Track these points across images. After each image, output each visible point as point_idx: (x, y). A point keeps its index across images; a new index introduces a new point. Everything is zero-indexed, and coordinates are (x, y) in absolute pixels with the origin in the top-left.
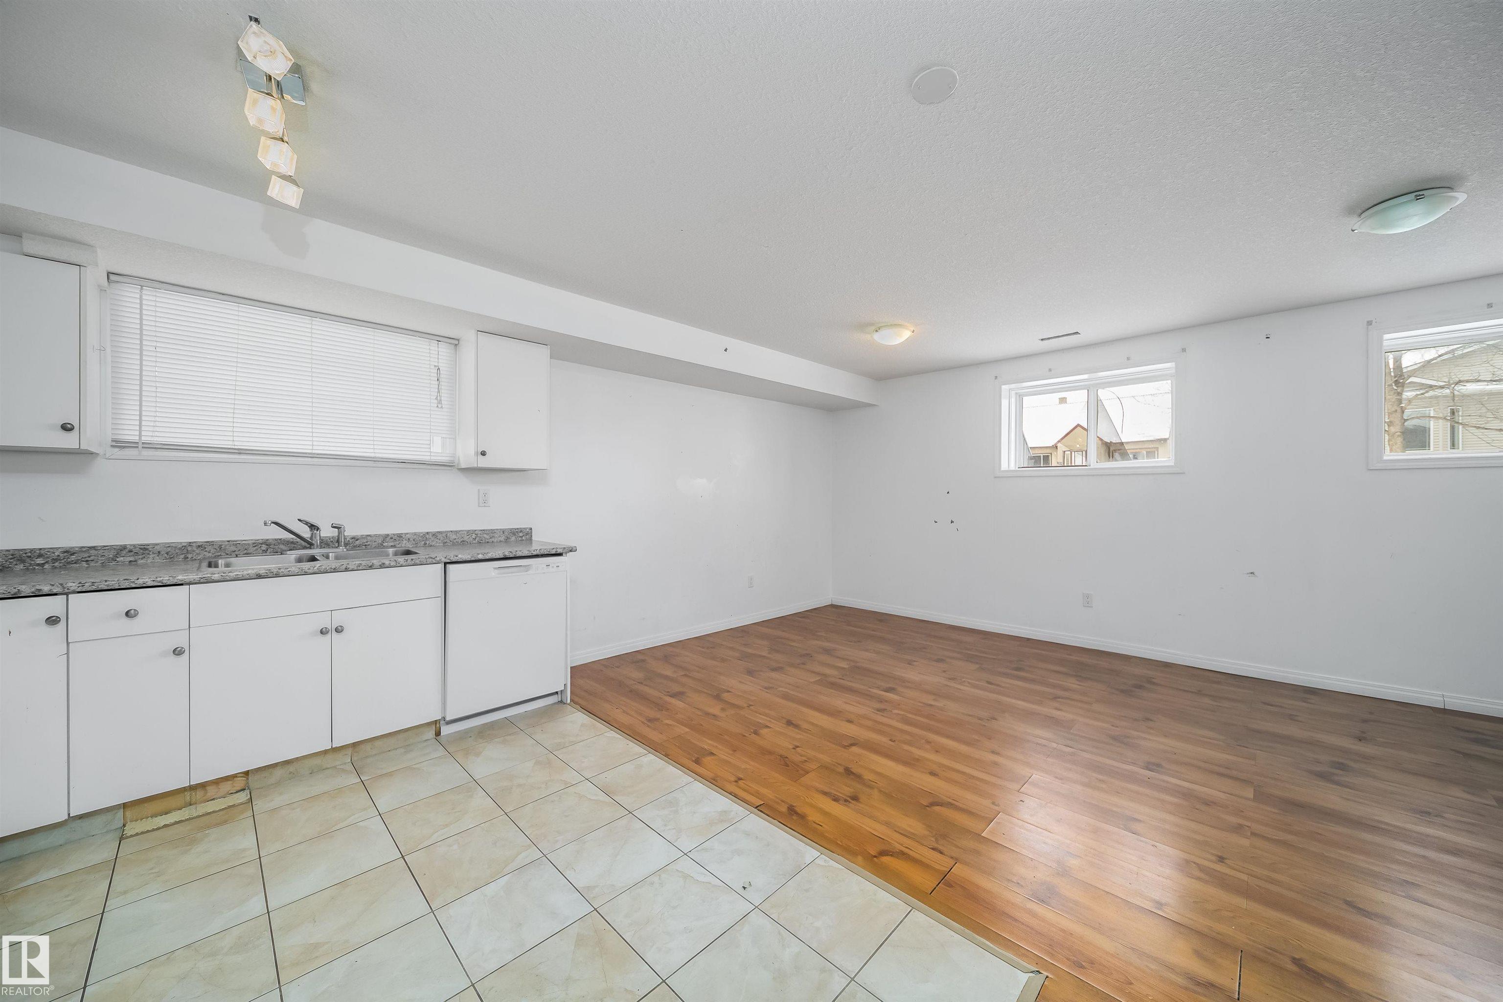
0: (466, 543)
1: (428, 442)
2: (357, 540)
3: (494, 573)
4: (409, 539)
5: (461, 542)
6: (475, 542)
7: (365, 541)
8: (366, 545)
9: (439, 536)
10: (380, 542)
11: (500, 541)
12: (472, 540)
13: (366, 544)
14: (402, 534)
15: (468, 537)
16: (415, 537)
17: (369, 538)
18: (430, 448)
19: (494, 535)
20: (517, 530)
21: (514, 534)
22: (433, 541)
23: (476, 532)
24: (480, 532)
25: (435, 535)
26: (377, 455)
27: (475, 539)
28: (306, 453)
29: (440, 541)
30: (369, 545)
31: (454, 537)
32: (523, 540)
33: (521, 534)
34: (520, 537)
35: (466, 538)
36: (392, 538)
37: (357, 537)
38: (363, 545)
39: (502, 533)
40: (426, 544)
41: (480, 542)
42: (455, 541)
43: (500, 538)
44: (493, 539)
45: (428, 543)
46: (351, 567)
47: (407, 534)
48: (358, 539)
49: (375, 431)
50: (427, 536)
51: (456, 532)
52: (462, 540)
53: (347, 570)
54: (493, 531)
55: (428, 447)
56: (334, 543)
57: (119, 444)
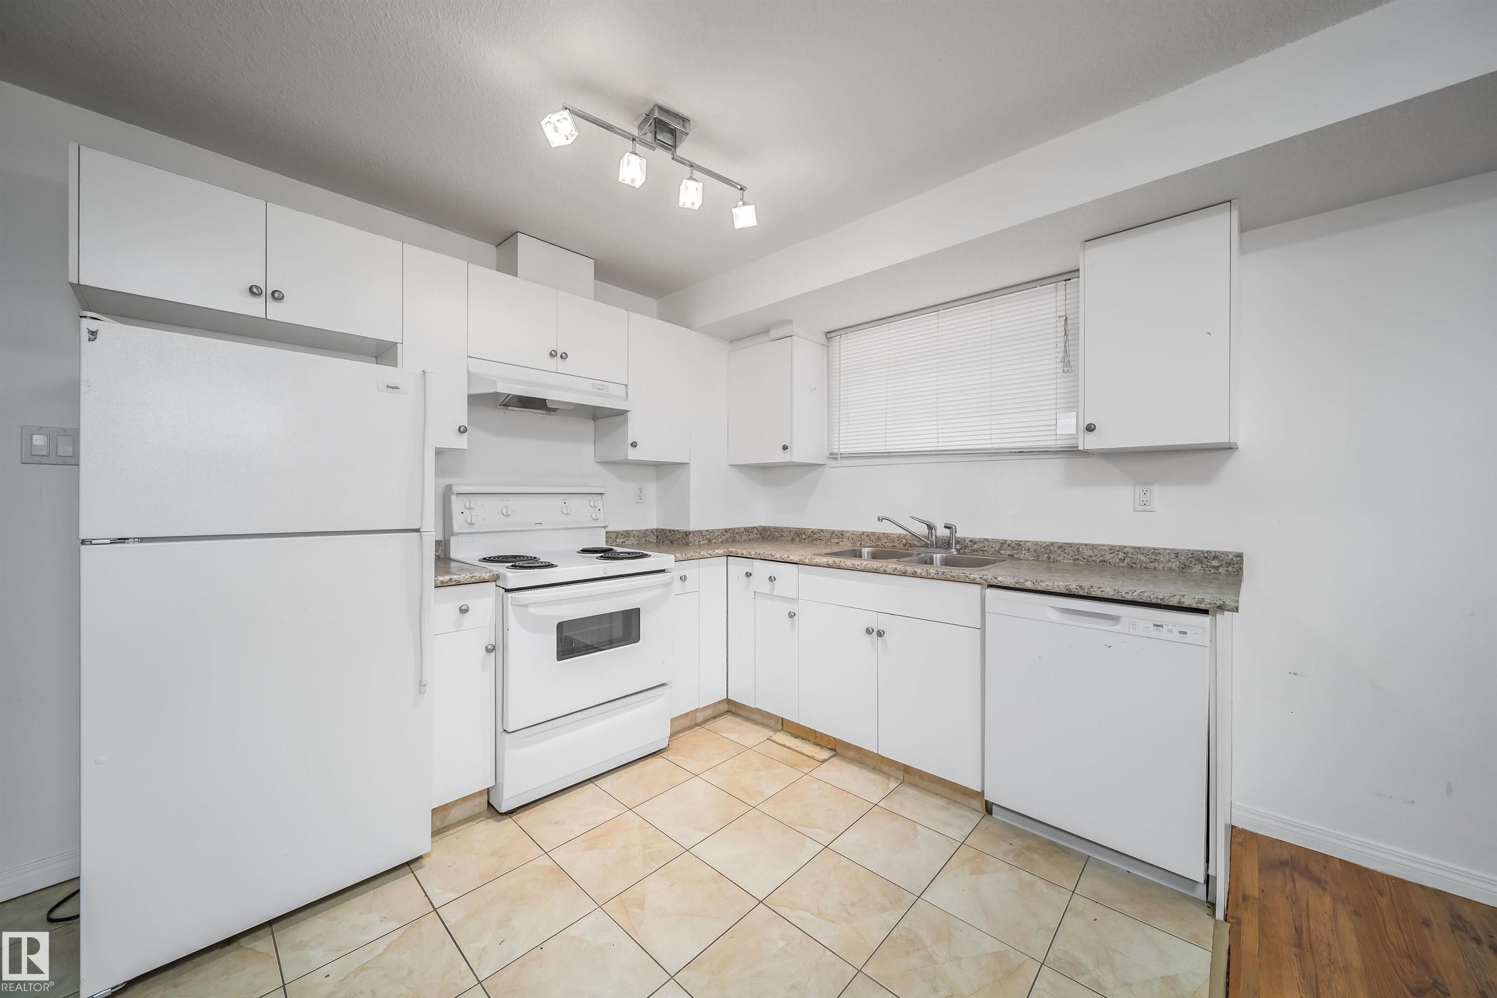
0: (1108, 565)
1: (1054, 422)
2: (974, 544)
3: (1053, 615)
4: (1029, 549)
5: (1101, 562)
6: (1122, 564)
7: (982, 546)
8: (983, 551)
9: (1068, 550)
10: (997, 548)
11: (1170, 570)
12: (1118, 561)
13: (983, 549)
14: (1021, 542)
15: (1111, 555)
16: (1036, 547)
17: (986, 542)
18: (1056, 430)
19: (1157, 558)
20: (1206, 555)
21: (1199, 560)
22: (1059, 555)
23: (1125, 550)
24: (1131, 551)
25: (1062, 547)
26: (995, 446)
27: (1123, 560)
28: (931, 451)
29: (1069, 557)
30: (986, 551)
31: (1089, 553)
32: (1220, 573)
33: (1215, 563)
34: (1214, 567)
35: (1108, 557)
36: (1009, 546)
37: (975, 540)
38: (981, 550)
39: (1173, 556)
40: (1050, 557)
41: (1132, 567)
42: (1090, 560)
43: (1169, 565)
44: (1156, 564)
45: (1052, 556)
46: (889, 570)
47: (1028, 542)
48: (976, 543)
49: (993, 418)
50: (1052, 549)
51: (1093, 547)
52: (1102, 558)
53: (885, 572)
54: (1156, 552)
55: (1053, 428)
56: (946, 544)
57: (833, 456)
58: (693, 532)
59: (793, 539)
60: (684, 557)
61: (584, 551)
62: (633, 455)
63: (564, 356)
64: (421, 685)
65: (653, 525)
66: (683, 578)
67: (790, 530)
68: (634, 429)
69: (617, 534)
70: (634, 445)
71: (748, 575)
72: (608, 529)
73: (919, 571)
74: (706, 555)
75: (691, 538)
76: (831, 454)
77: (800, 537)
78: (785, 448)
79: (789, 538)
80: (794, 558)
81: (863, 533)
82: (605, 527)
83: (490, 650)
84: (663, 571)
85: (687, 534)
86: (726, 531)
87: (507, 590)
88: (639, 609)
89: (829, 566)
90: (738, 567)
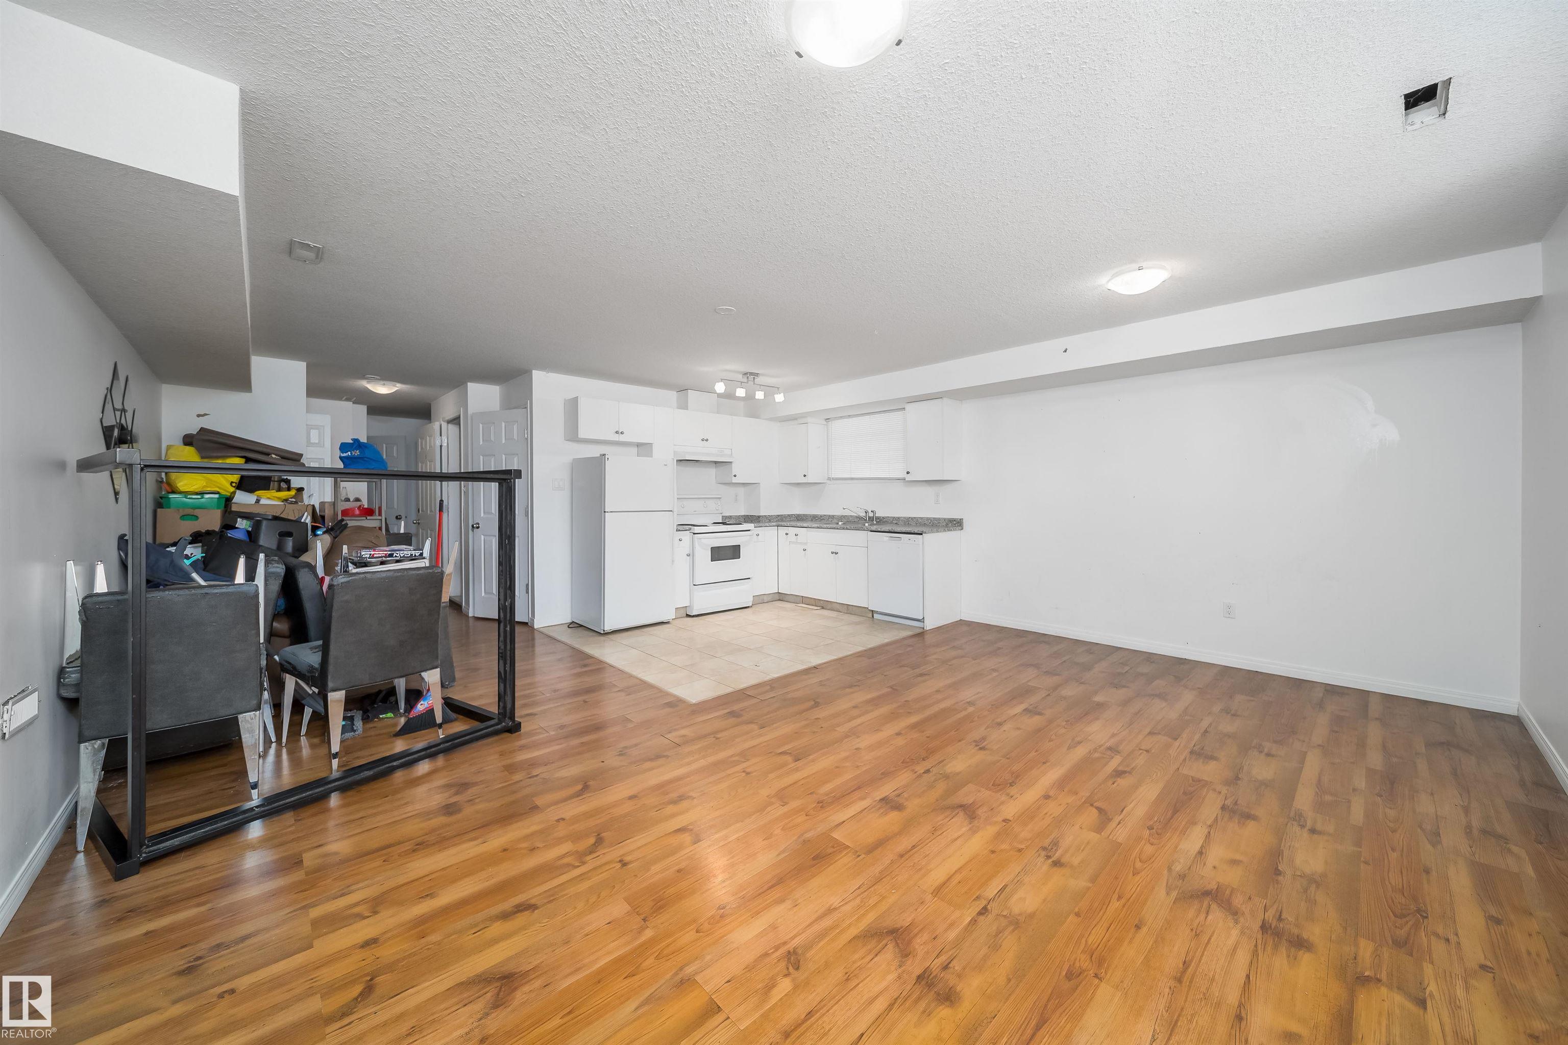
0: (926, 525)
2: (884, 519)
3: (886, 539)
4: (902, 520)
9: (914, 520)
10: (891, 520)
12: (929, 523)
13: (887, 521)
17: (888, 518)
19: (940, 521)
21: (951, 522)
24: (932, 519)
28: (868, 478)
31: (921, 521)
33: (955, 522)
35: (926, 522)
37: (884, 517)
39: (944, 521)
41: (933, 525)
42: (921, 523)
43: (943, 524)
44: (939, 524)
51: (922, 518)
52: (924, 523)
53: (837, 529)
54: (939, 519)
56: (871, 519)
57: (829, 479)
58: (762, 516)
59: (812, 520)
60: (758, 526)
61: (714, 523)
62: (735, 480)
63: (707, 440)
64: (673, 561)
65: (743, 514)
66: (758, 535)
67: (810, 516)
68: (735, 469)
69: (726, 517)
70: (735, 476)
71: (787, 534)
72: (723, 515)
73: (848, 527)
74: (768, 525)
75: (761, 519)
76: (829, 478)
77: (814, 518)
78: (805, 476)
79: (810, 519)
80: (805, 525)
81: (842, 516)
82: (721, 513)
83: (688, 555)
84: (749, 530)
85: (759, 517)
86: (778, 516)
87: (694, 534)
88: (740, 545)
89: (818, 528)
90: (782, 531)
